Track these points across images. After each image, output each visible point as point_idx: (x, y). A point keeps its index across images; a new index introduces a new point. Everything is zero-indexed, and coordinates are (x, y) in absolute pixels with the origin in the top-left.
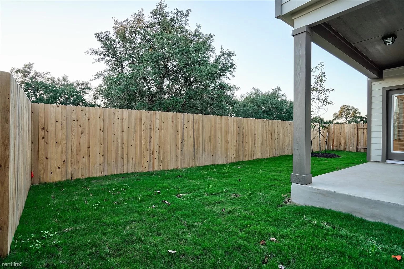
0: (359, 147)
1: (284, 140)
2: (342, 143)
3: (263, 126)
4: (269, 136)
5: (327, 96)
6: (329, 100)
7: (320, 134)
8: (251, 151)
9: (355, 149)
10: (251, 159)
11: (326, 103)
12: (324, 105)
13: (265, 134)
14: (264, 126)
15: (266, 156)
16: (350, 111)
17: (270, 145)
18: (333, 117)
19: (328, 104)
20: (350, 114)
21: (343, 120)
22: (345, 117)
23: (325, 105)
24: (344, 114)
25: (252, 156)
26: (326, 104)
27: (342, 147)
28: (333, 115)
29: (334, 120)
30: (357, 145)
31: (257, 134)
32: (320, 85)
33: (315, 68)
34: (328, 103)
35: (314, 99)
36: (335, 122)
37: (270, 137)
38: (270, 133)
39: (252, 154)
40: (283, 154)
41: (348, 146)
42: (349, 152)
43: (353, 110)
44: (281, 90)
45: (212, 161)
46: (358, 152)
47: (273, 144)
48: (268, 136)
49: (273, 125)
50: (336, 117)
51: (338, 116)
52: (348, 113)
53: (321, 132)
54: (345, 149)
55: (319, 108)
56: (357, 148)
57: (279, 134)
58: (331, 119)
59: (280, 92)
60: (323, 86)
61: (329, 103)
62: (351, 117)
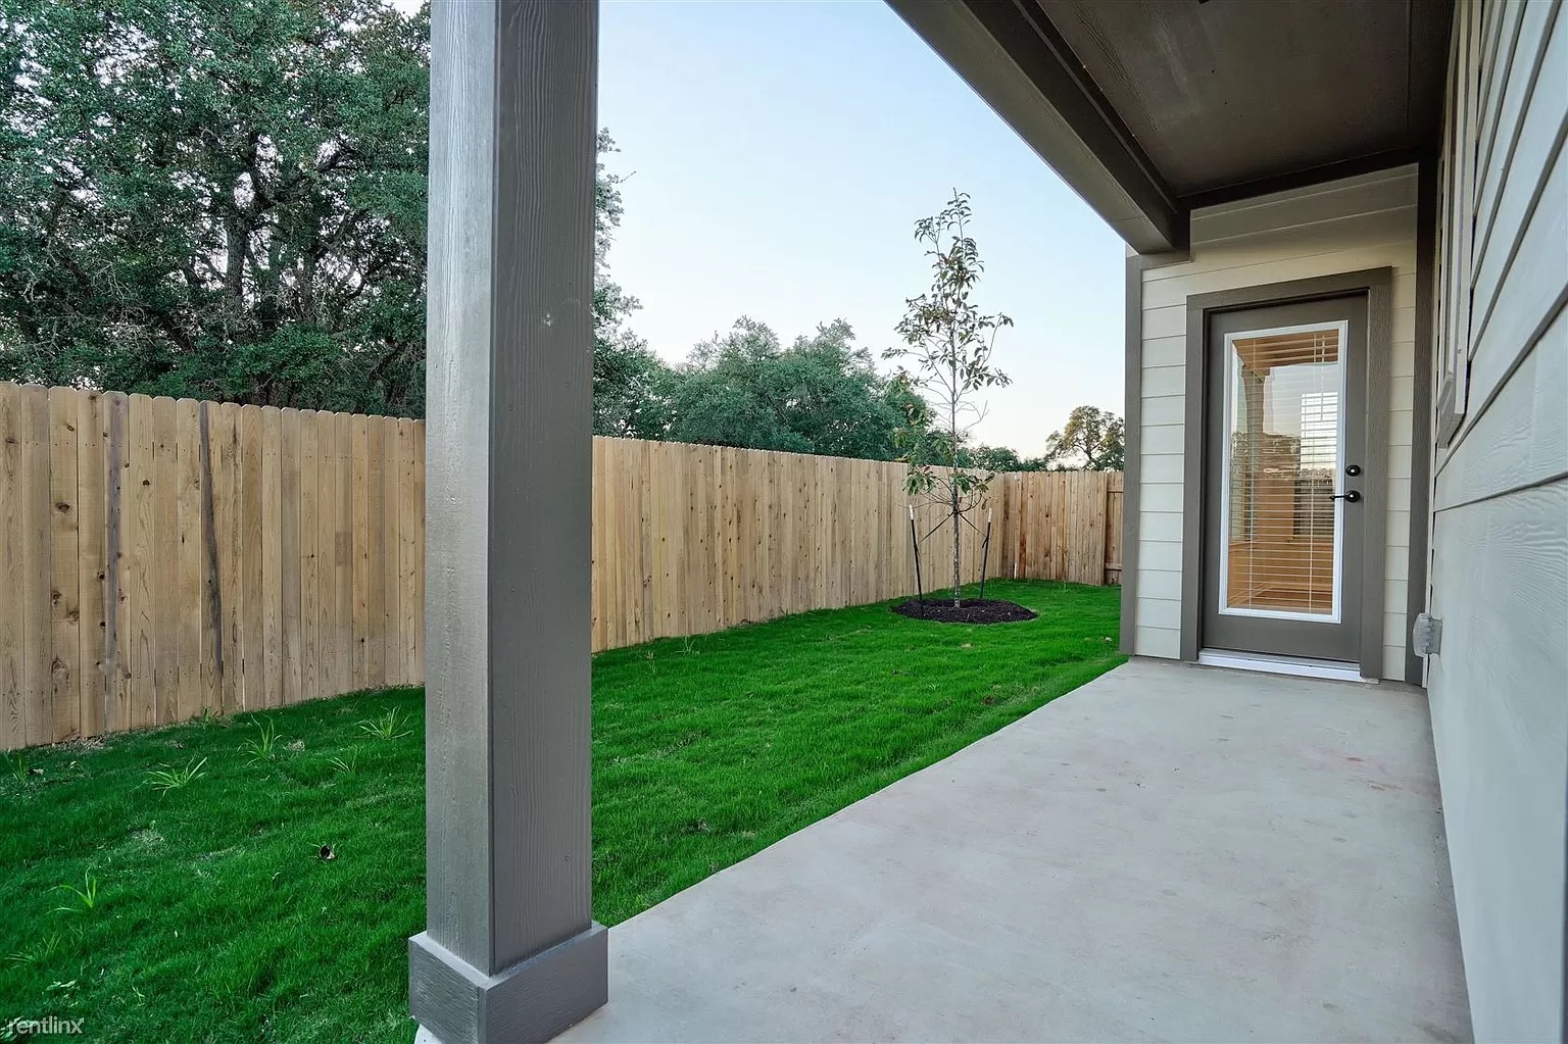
0: (1114, 565)
1: (804, 544)
2: (1053, 549)
3: (690, 479)
4: (723, 527)
5: (985, 349)
6: (993, 364)
7: (957, 513)
8: (624, 603)
9: (1099, 576)
10: (620, 645)
11: (981, 377)
12: (971, 386)
13: (702, 516)
14: (694, 475)
15: (707, 624)
16: (1101, 426)
17: (733, 569)
18: (1048, 448)
19: (989, 382)
20: (1100, 437)
21: (1077, 459)
22: (1085, 448)
23: (977, 388)
24: (1081, 436)
25: (624, 628)
26: (979, 380)
27: (1053, 565)
28: (1048, 441)
29: (1052, 456)
30: (1107, 558)
31: (654, 517)
32: (955, 297)
33: (935, 221)
34: (986, 379)
35: (933, 358)
36: (1052, 465)
37: (732, 531)
38: (732, 514)
39: (630, 619)
40: (801, 608)
41: (1073, 563)
42: (1077, 586)
43: (1108, 424)
44: (851, 335)
45: (357, 673)
46: (1109, 586)
47: (747, 562)
48: (718, 525)
49: (746, 472)
50: (1056, 449)
51: (1064, 446)
52: (1093, 435)
53: (962, 506)
54: (1063, 573)
55: (954, 403)
56: (1106, 571)
57: (778, 517)
58: (1039, 453)
59: (848, 341)
60: (968, 302)
61: (993, 378)
62: (1102, 450)
